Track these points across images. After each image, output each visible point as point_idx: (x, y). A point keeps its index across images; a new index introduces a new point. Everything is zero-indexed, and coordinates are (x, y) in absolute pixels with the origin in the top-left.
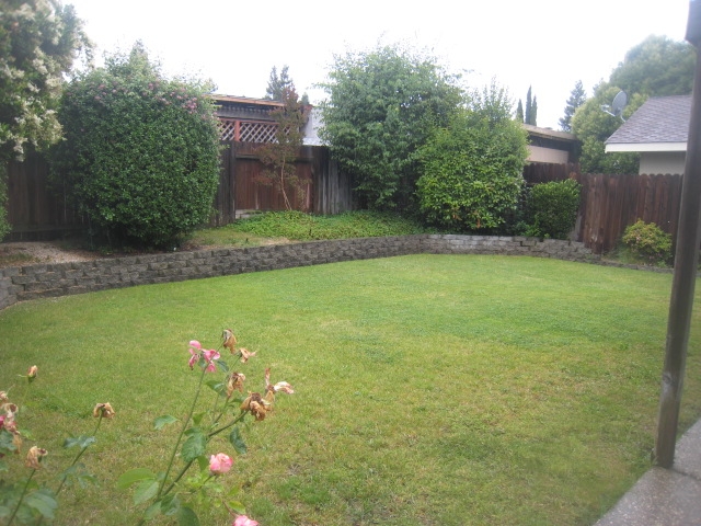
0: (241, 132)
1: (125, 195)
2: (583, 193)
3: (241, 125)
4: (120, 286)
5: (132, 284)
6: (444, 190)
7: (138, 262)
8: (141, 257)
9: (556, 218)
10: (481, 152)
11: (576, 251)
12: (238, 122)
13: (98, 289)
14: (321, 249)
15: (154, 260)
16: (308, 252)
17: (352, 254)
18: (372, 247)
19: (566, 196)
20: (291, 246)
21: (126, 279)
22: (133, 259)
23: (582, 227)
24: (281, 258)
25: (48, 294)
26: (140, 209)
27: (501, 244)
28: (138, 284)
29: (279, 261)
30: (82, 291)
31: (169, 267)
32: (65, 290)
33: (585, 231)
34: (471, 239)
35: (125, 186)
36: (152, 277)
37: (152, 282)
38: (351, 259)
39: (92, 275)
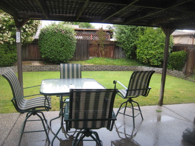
0: (93, 37)
1: (46, 52)
2: (187, 56)
3: (93, 35)
4: (43, 71)
5: (46, 71)
6: (142, 53)
7: (48, 66)
8: (48, 65)
9: (176, 63)
10: (153, 42)
11: (180, 74)
12: (92, 35)
13: (38, 71)
14: (99, 67)
15: (52, 66)
16: (94, 68)
17: (109, 69)
18: (116, 68)
19: (180, 56)
20: (89, 66)
21: (45, 70)
22: (47, 66)
23: (187, 67)
24: (86, 68)
25: (28, 71)
26: (49, 55)
27: (159, 70)
28: (47, 71)
29: (85, 69)
30: (34, 71)
31: (55, 68)
32: (31, 71)
33: (187, 68)
34: (150, 68)
35: (46, 50)
36: (51, 70)
37: (50, 71)
38: (108, 70)
39: (37, 68)
